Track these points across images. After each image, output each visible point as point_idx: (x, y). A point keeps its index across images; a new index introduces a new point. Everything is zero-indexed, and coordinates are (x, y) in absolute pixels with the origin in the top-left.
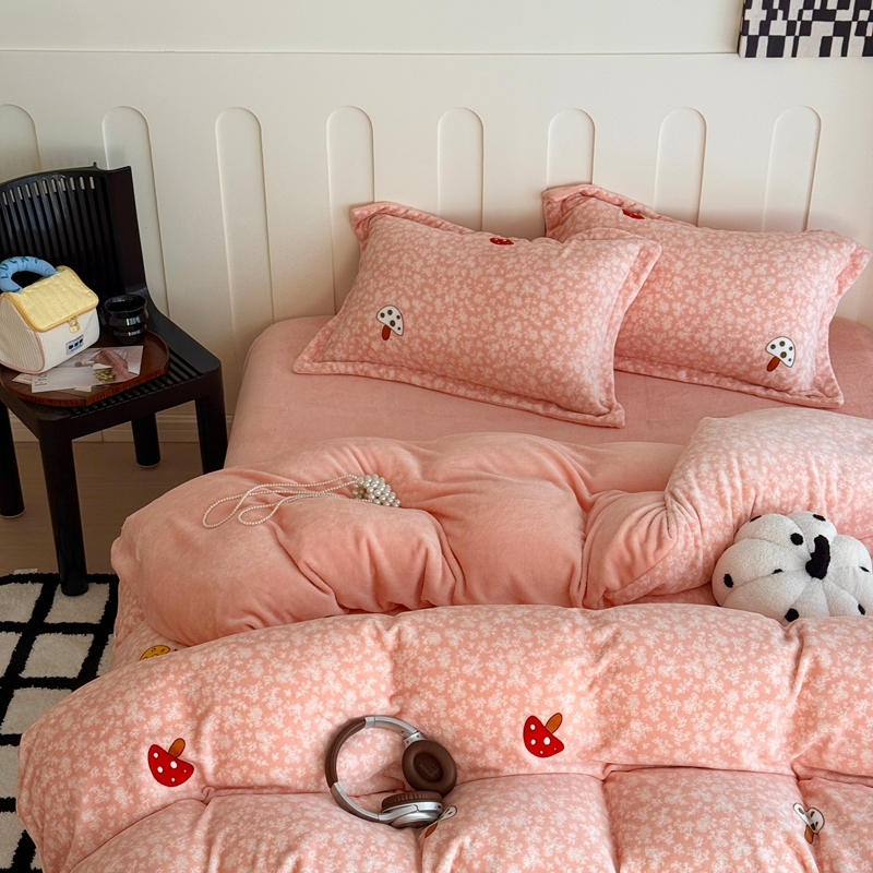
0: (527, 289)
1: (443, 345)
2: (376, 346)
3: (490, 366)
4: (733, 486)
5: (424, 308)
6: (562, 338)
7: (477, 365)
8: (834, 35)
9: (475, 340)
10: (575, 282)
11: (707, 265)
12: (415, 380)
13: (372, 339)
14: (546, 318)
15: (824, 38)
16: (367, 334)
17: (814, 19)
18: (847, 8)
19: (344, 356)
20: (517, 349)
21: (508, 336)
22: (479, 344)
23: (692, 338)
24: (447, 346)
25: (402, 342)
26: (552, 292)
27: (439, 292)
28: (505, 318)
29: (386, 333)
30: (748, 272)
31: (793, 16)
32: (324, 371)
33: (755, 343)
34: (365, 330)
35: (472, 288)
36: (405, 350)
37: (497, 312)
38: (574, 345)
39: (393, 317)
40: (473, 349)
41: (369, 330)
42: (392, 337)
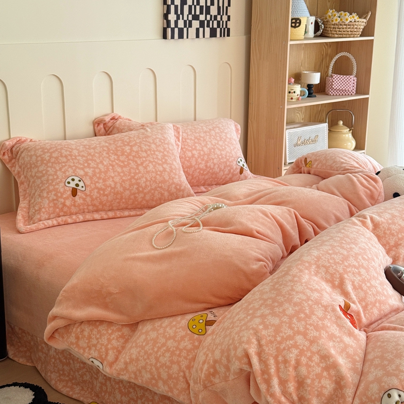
1: (112, 188)
2: (68, 203)
3: (142, 192)
5: (94, 171)
6: (173, 167)
7: (134, 194)
8: (200, 27)
9: (130, 180)
10: (164, 140)
11: (195, 133)
12: (97, 216)
13: (67, 198)
14: (162, 159)
15: (197, 29)
16: (61, 197)
17: (193, 19)
18: (203, 14)
19: (47, 217)
20: (155, 177)
21: (148, 172)
22: (134, 181)
24: (115, 188)
25: (86, 195)
26: (157, 146)
27: (98, 161)
28: (142, 164)
29: (74, 192)
30: (213, 132)
31: (185, 18)
32: (41, 227)
33: (232, 162)
34: (59, 195)
35: (115, 154)
36: (88, 199)
37: (136, 162)
39: (76, 181)
40: (131, 185)
41: (62, 194)
42: (79, 193)
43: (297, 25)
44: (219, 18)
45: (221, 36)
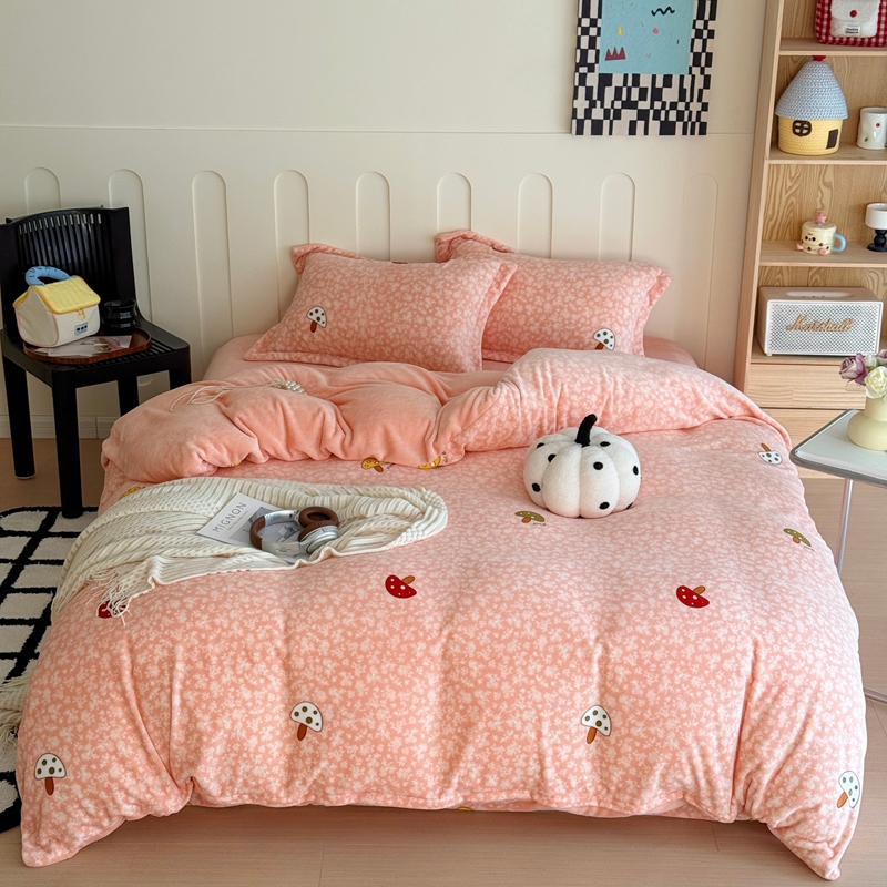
0: (416, 289)
1: (355, 332)
2: (306, 337)
3: (389, 345)
4: (544, 377)
5: (341, 306)
6: (441, 322)
7: (380, 345)
8: (639, 119)
9: (378, 327)
10: (451, 284)
11: (550, 279)
13: (304, 332)
14: (430, 308)
15: (631, 122)
16: (299, 329)
17: (623, 107)
18: (645, 100)
19: (283, 348)
20: (409, 331)
21: (402, 322)
22: (381, 329)
23: (540, 330)
24: (358, 332)
25: (325, 332)
26: (434, 290)
27: (353, 295)
28: (400, 309)
29: (314, 326)
30: (580, 283)
31: (607, 105)
32: (267, 358)
33: (585, 332)
34: (298, 326)
35: (377, 290)
36: (328, 338)
37: (394, 305)
38: (450, 328)
39: (319, 315)
40: (377, 333)
41: (301, 326)
42: (318, 329)
43: (805, 131)
44: (681, 106)
45: (684, 133)
